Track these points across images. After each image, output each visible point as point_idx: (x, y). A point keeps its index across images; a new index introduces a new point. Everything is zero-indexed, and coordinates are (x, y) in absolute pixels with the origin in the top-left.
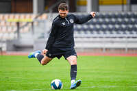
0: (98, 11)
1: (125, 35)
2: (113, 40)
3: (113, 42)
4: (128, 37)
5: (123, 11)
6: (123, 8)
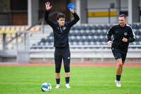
0: (87, 22)
1: (102, 46)
2: (97, 50)
3: (96, 52)
4: (104, 48)
5: (109, 22)
6: (109, 20)
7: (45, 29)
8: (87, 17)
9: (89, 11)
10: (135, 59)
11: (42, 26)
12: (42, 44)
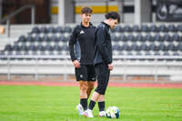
7: (12, 31)
8: (75, 13)
9: (77, 5)
10: (145, 76)
11: (7, 26)
12: (6, 53)
